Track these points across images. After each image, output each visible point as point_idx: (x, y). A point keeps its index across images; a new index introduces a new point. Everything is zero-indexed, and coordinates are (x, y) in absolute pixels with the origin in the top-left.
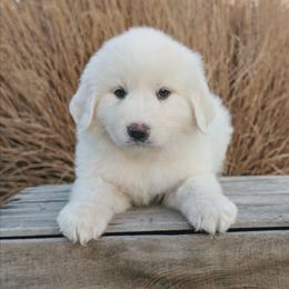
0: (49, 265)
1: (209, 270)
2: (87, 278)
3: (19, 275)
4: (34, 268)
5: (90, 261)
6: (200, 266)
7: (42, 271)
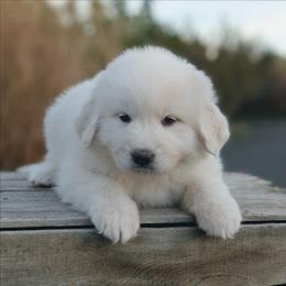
0: (40, 257)
1: (189, 260)
2: (76, 269)
4: (24, 260)
5: (80, 253)
6: (183, 257)
7: (32, 263)
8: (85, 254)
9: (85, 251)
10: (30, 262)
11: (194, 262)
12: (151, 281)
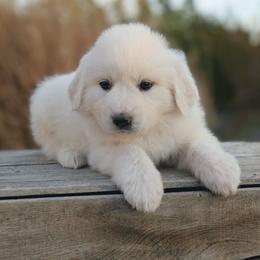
0: (42, 224)
1: (195, 225)
2: (79, 236)
3: (11, 235)
4: (26, 227)
5: (82, 219)
6: (187, 222)
7: (34, 230)
8: (87, 221)
9: (86, 218)
10: (32, 230)
11: (199, 228)
12: (155, 248)
